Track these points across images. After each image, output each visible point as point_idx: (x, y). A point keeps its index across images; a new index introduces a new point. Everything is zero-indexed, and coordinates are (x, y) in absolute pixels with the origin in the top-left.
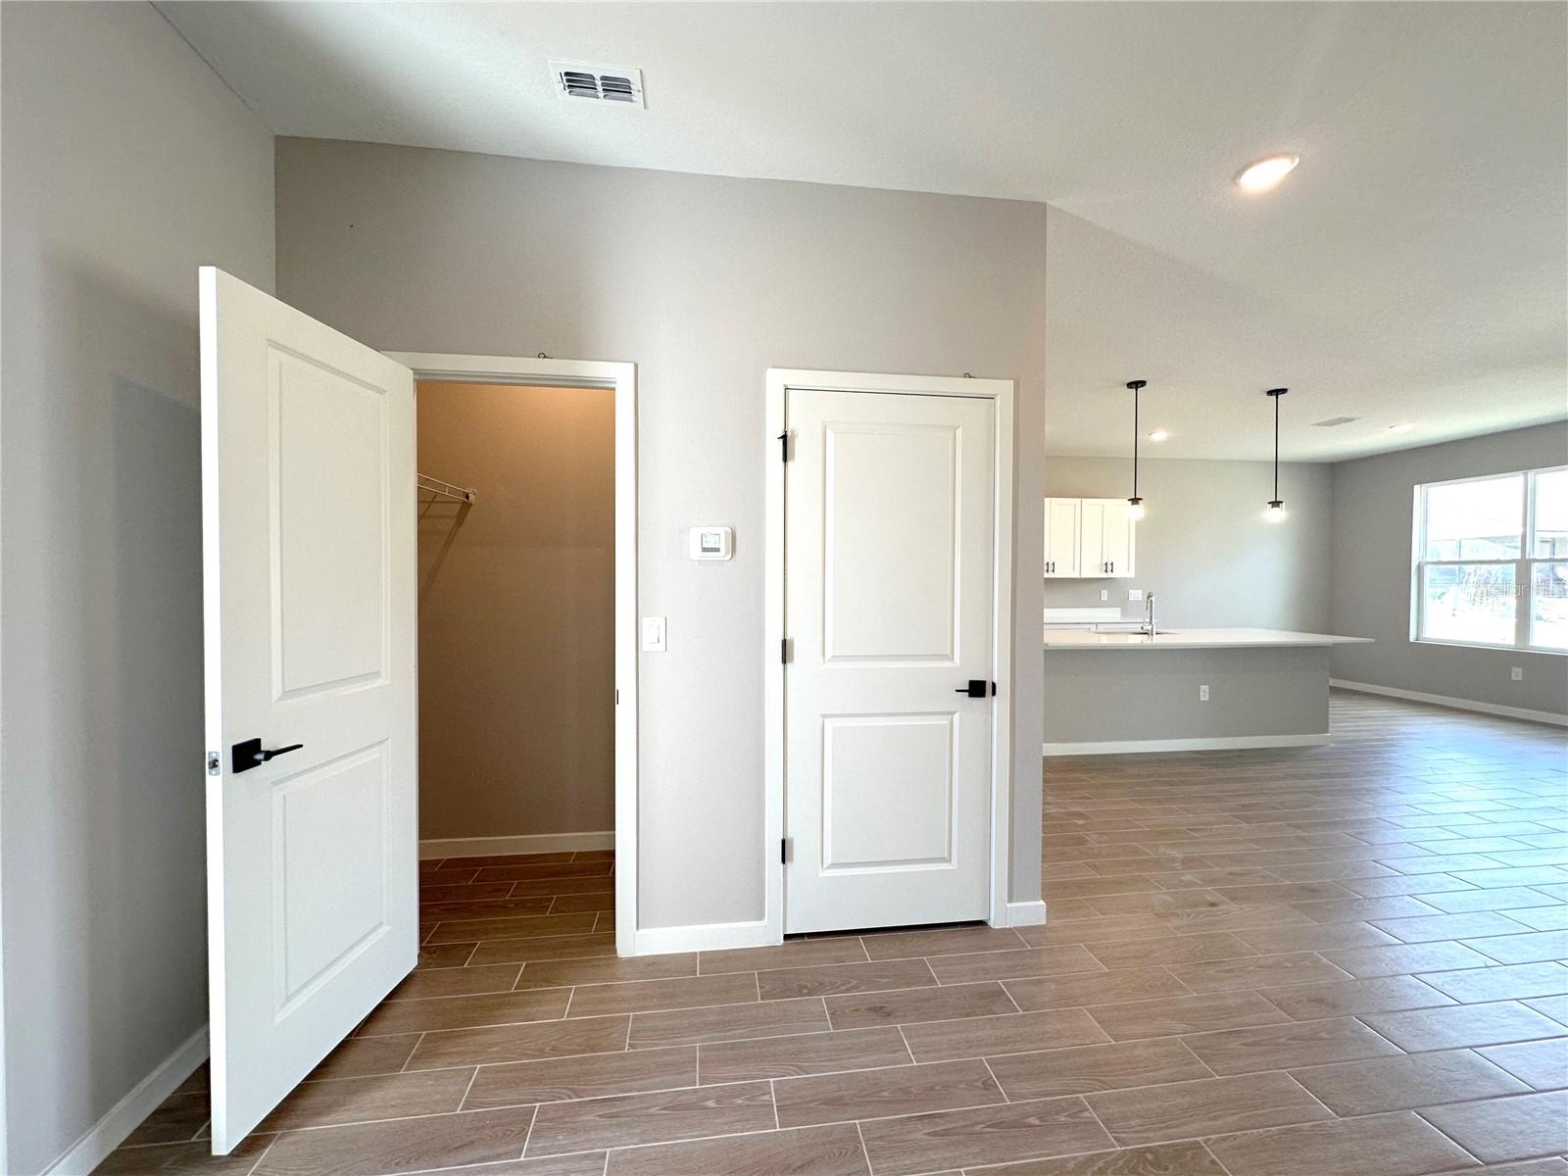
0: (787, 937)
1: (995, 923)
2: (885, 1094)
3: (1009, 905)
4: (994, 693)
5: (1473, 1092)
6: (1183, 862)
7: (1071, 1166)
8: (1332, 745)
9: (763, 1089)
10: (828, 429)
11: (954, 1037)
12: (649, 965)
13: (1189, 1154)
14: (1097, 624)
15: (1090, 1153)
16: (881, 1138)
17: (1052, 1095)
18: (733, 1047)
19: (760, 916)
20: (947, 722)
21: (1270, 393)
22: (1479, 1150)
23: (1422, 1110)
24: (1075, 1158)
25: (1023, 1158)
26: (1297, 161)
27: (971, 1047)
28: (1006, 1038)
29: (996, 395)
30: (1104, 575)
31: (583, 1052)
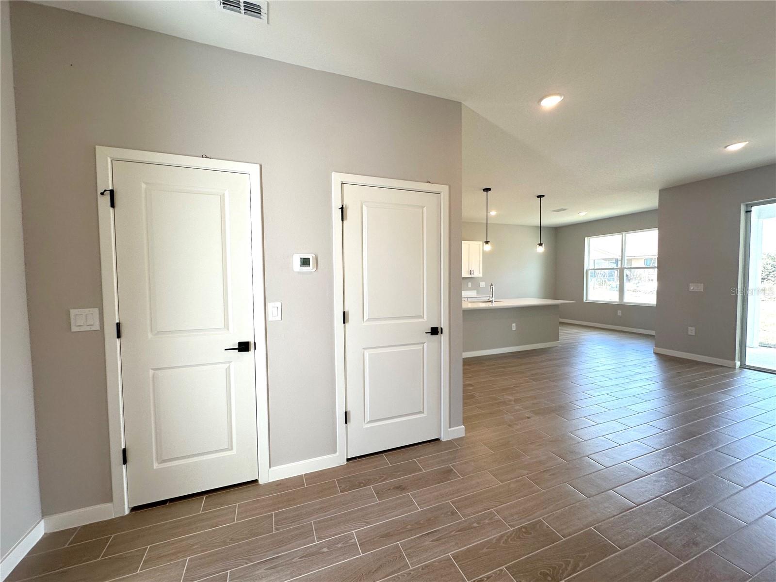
0: (348, 460)
1: (444, 439)
2: (409, 526)
3: (449, 430)
4: (442, 333)
5: (630, 479)
6: (514, 401)
7: (494, 541)
8: (560, 346)
9: (350, 537)
10: (363, 205)
11: (436, 494)
12: (277, 485)
13: (538, 526)
14: (467, 298)
15: (501, 534)
16: (410, 548)
17: (481, 512)
18: (331, 519)
19: (335, 451)
20: (421, 348)
21: (538, 197)
22: (634, 501)
23: (614, 489)
24: (494, 538)
25: (474, 543)
26: (563, 97)
27: (443, 497)
28: (457, 490)
29: (441, 192)
30: (470, 276)
31: (249, 538)
